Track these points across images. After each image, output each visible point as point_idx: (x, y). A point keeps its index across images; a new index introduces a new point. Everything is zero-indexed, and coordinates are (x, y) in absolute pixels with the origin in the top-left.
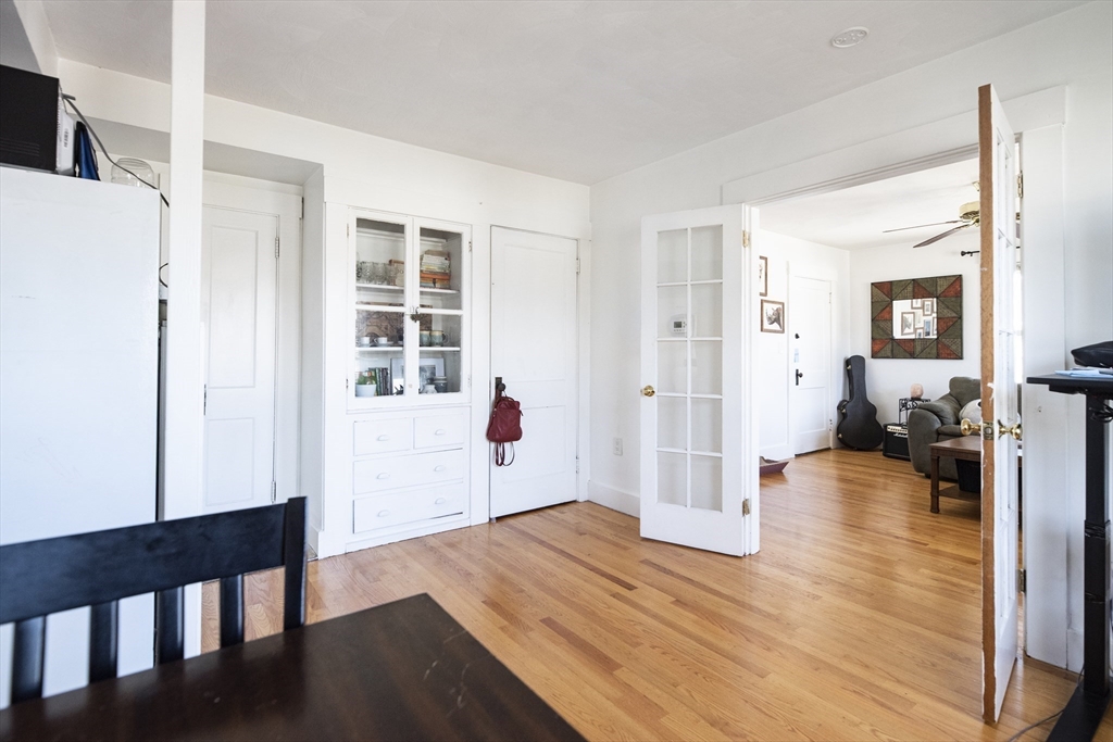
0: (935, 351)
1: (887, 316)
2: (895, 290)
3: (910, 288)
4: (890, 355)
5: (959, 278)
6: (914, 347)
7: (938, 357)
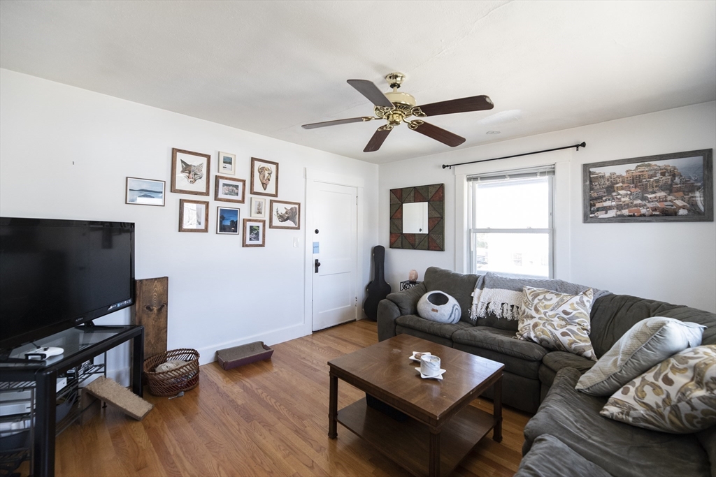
0: (426, 244)
1: (399, 216)
2: (404, 195)
3: (412, 194)
4: (400, 246)
5: (441, 186)
6: (415, 240)
7: (428, 249)
